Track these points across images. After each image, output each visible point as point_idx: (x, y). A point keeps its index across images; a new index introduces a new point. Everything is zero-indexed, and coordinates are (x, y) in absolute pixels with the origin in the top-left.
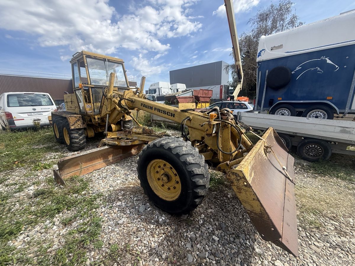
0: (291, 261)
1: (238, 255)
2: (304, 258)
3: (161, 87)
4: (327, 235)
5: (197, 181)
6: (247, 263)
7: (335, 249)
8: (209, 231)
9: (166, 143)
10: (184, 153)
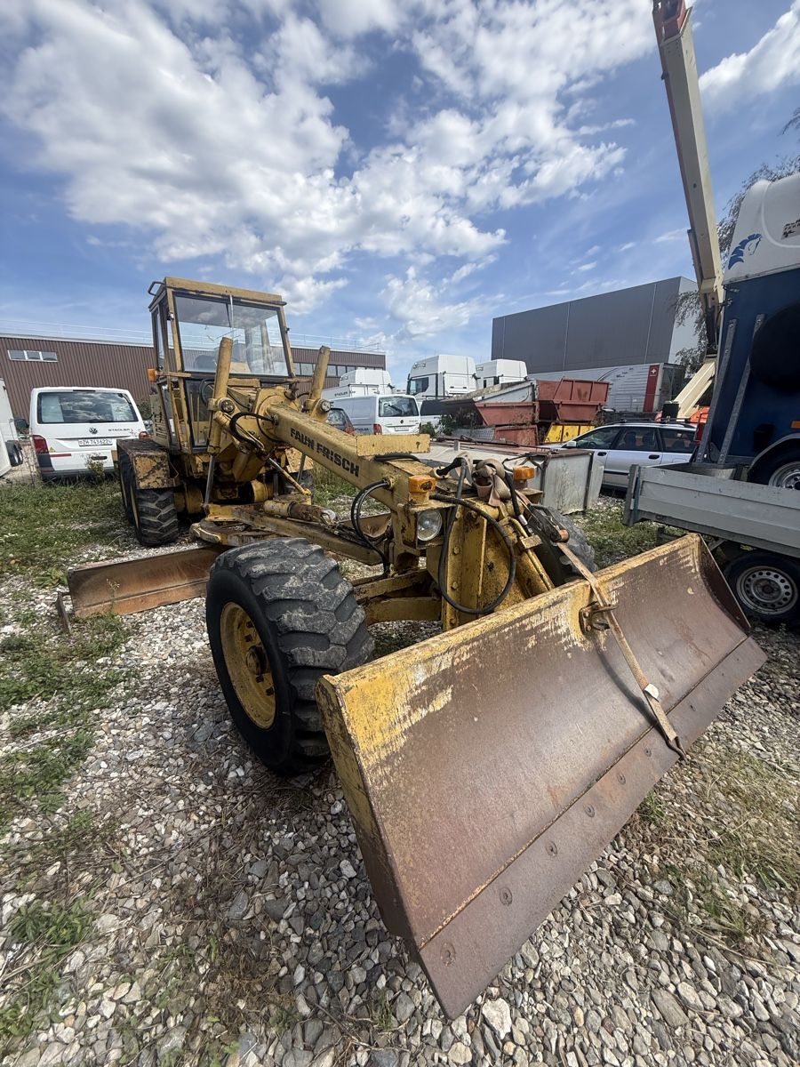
0: (547, 1019)
1: (379, 942)
2: (603, 1024)
3: (445, 373)
4: (755, 975)
5: (303, 688)
6: (391, 975)
7: (758, 1035)
8: (342, 842)
9: (247, 559)
10: (282, 596)
